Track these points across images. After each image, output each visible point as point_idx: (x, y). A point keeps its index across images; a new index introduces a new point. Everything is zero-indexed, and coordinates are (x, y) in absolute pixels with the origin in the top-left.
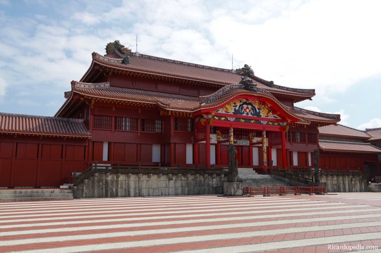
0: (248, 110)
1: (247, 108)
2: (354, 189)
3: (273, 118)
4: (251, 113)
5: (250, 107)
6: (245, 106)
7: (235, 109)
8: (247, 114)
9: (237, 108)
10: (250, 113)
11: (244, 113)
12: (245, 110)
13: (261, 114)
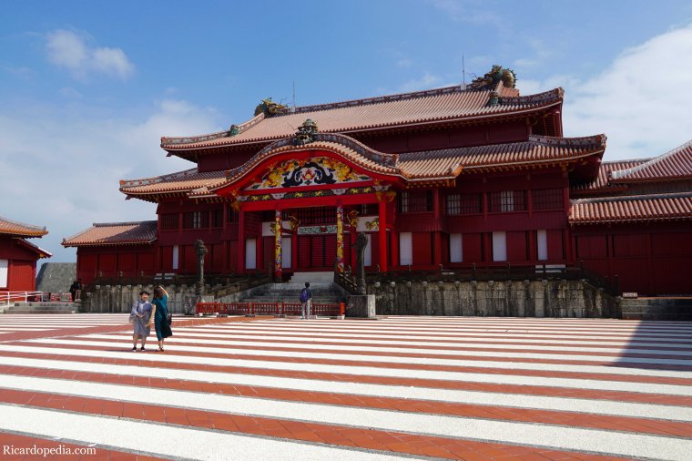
0: (308, 177)
1: (309, 172)
2: (562, 311)
3: (360, 180)
4: (316, 180)
5: (313, 169)
6: (304, 170)
7: (285, 179)
8: (308, 182)
9: (289, 177)
10: (313, 180)
11: (301, 182)
12: (304, 177)
13: (334, 178)
